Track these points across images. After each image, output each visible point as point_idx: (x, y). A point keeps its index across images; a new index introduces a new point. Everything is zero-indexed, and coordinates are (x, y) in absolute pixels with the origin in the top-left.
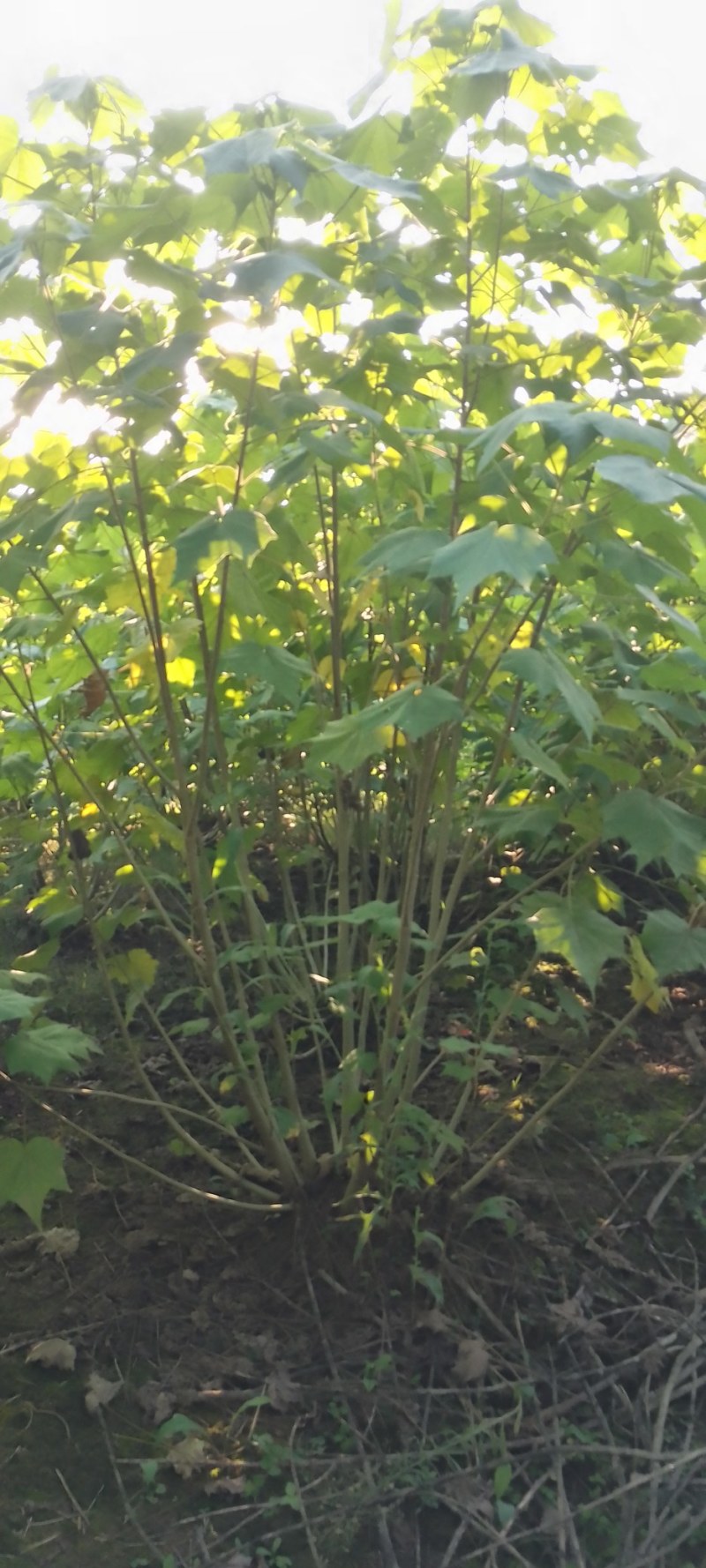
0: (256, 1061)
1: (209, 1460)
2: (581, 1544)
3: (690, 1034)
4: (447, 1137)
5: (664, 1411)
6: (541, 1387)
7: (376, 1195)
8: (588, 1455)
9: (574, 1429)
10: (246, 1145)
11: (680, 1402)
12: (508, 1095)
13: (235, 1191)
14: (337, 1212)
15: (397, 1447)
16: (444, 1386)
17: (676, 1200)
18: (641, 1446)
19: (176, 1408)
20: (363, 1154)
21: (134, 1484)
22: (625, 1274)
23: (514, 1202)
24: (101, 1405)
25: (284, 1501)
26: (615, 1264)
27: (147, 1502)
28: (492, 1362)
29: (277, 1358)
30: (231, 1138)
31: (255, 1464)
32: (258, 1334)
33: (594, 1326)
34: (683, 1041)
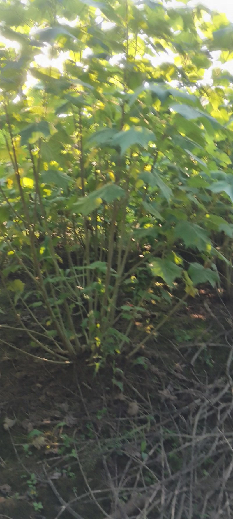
0: (60, 315)
1: (46, 443)
2: (169, 465)
3: (206, 305)
4: (125, 338)
5: (196, 423)
6: (157, 417)
7: (100, 357)
8: (171, 437)
9: (167, 430)
10: (57, 343)
11: (201, 421)
12: (146, 325)
13: (54, 358)
14: (88, 363)
15: (109, 437)
16: (124, 417)
17: (201, 358)
18: (189, 434)
19: (35, 427)
20: (95, 344)
21: (21, 452)
22: (184, 381)
23: (147, 359)
24: (9, 428)
25: (72, 455)
26: (180, 378)
27: (26, 457)
28: (140, 409)
29: (69, 410)
30: (52, 341)
31: (61, 444)
32: (62, 403)
33: (173, 397)
34: (203, 307)
